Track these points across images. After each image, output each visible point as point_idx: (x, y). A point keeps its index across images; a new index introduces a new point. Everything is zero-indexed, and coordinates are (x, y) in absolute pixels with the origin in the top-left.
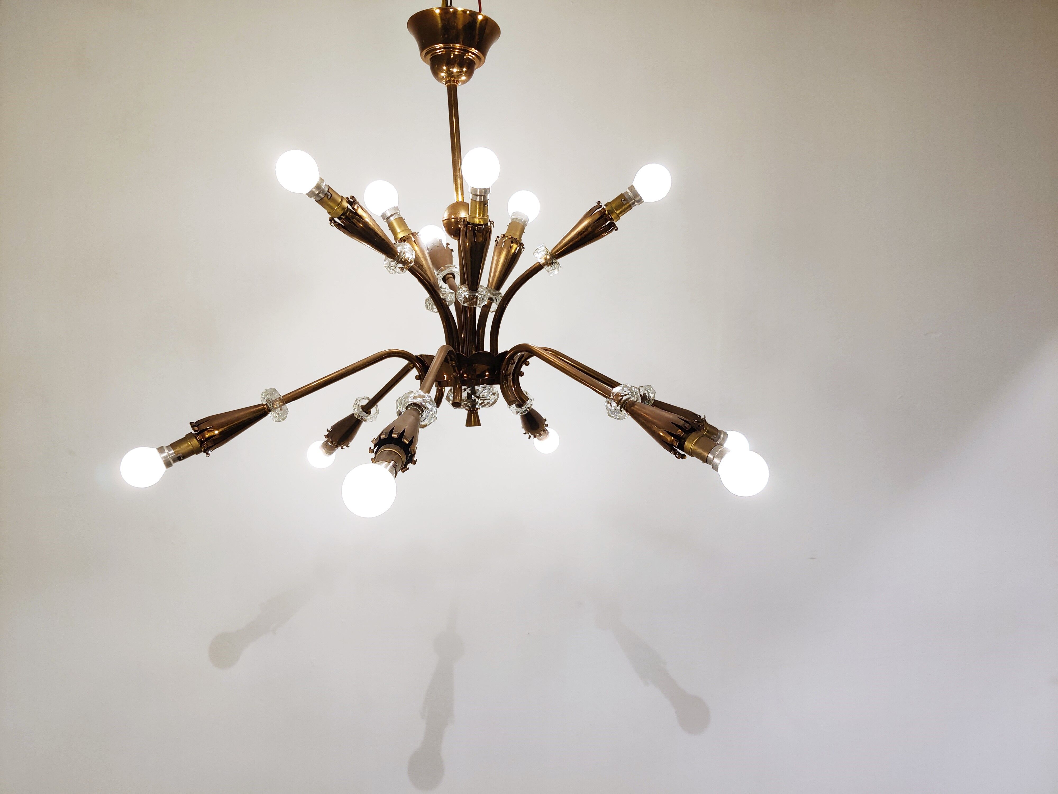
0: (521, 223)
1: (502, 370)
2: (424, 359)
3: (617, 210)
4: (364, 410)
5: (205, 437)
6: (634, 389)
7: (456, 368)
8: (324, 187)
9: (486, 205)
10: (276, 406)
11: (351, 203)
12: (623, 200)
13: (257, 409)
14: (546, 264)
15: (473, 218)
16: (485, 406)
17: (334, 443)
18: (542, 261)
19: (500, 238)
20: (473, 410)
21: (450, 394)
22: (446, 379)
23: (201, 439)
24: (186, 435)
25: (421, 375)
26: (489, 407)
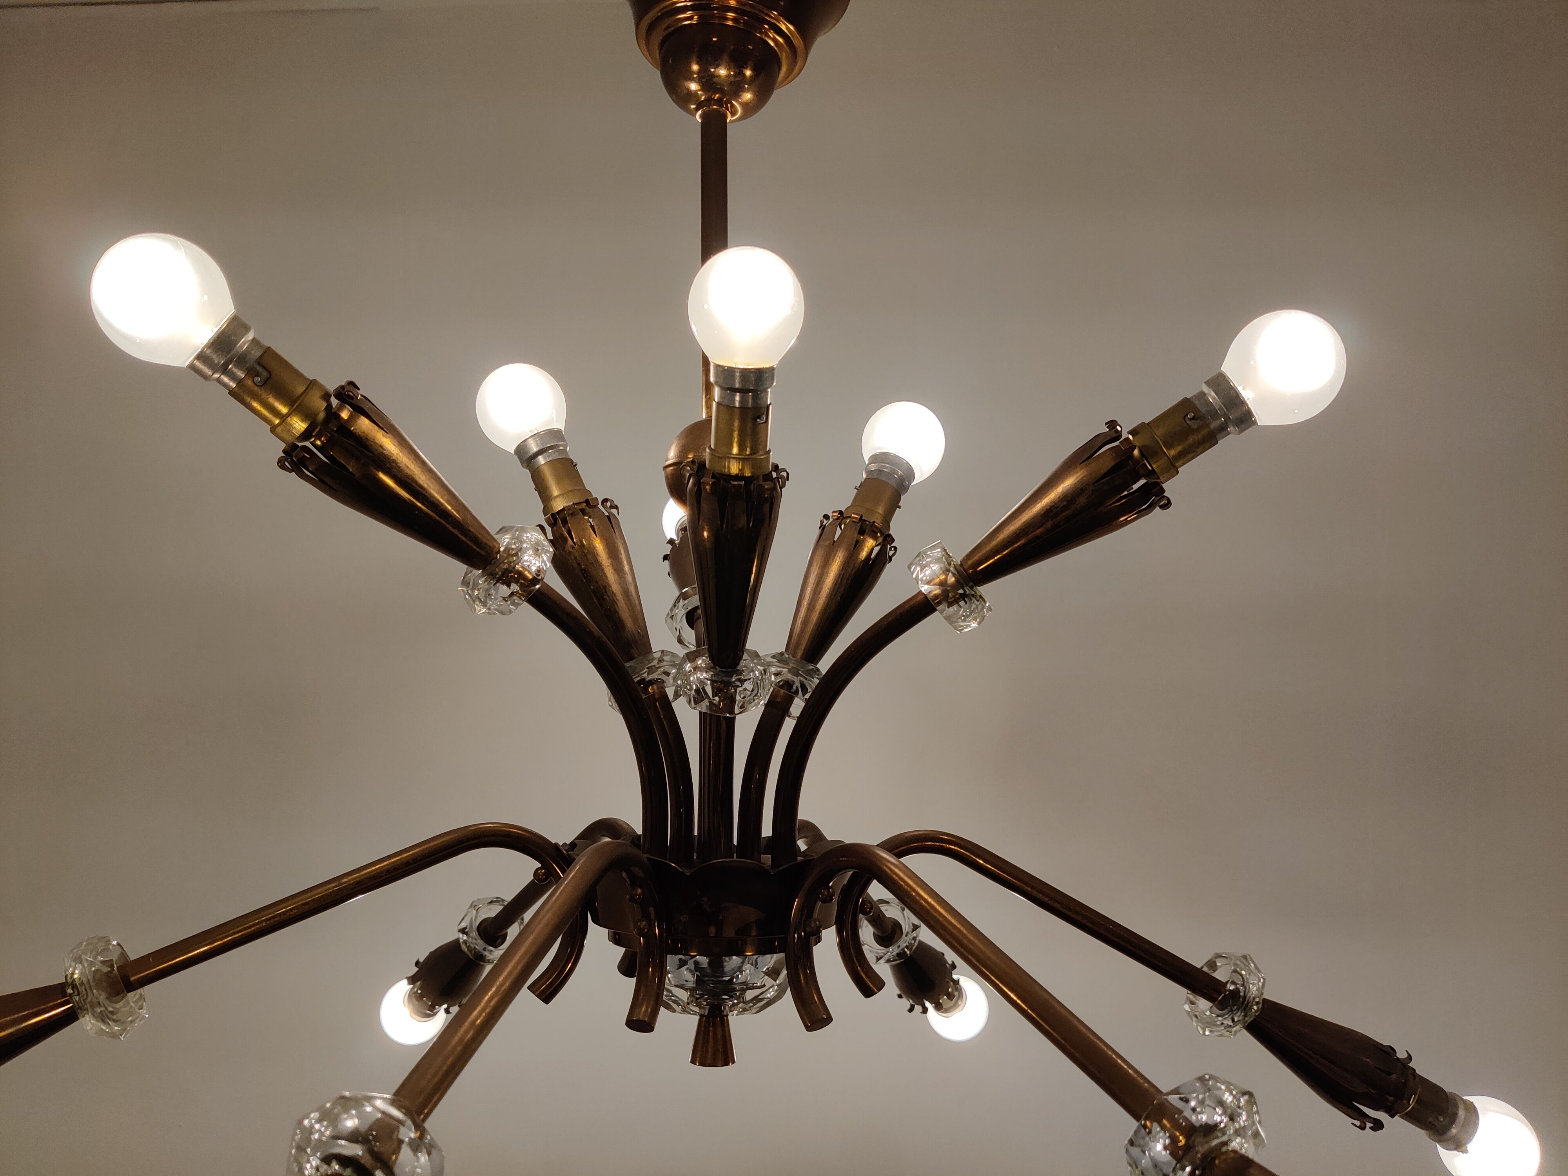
0: (892, 482)
3: (1169, 446)
8: (244, 347)
9: (762, 420)
12: (1189, 416)
14: (943, 600)
15: (720, 458)
18: (931, 590)
19: (831, 520)
20: (715, 1018)
26: (757, 1012)
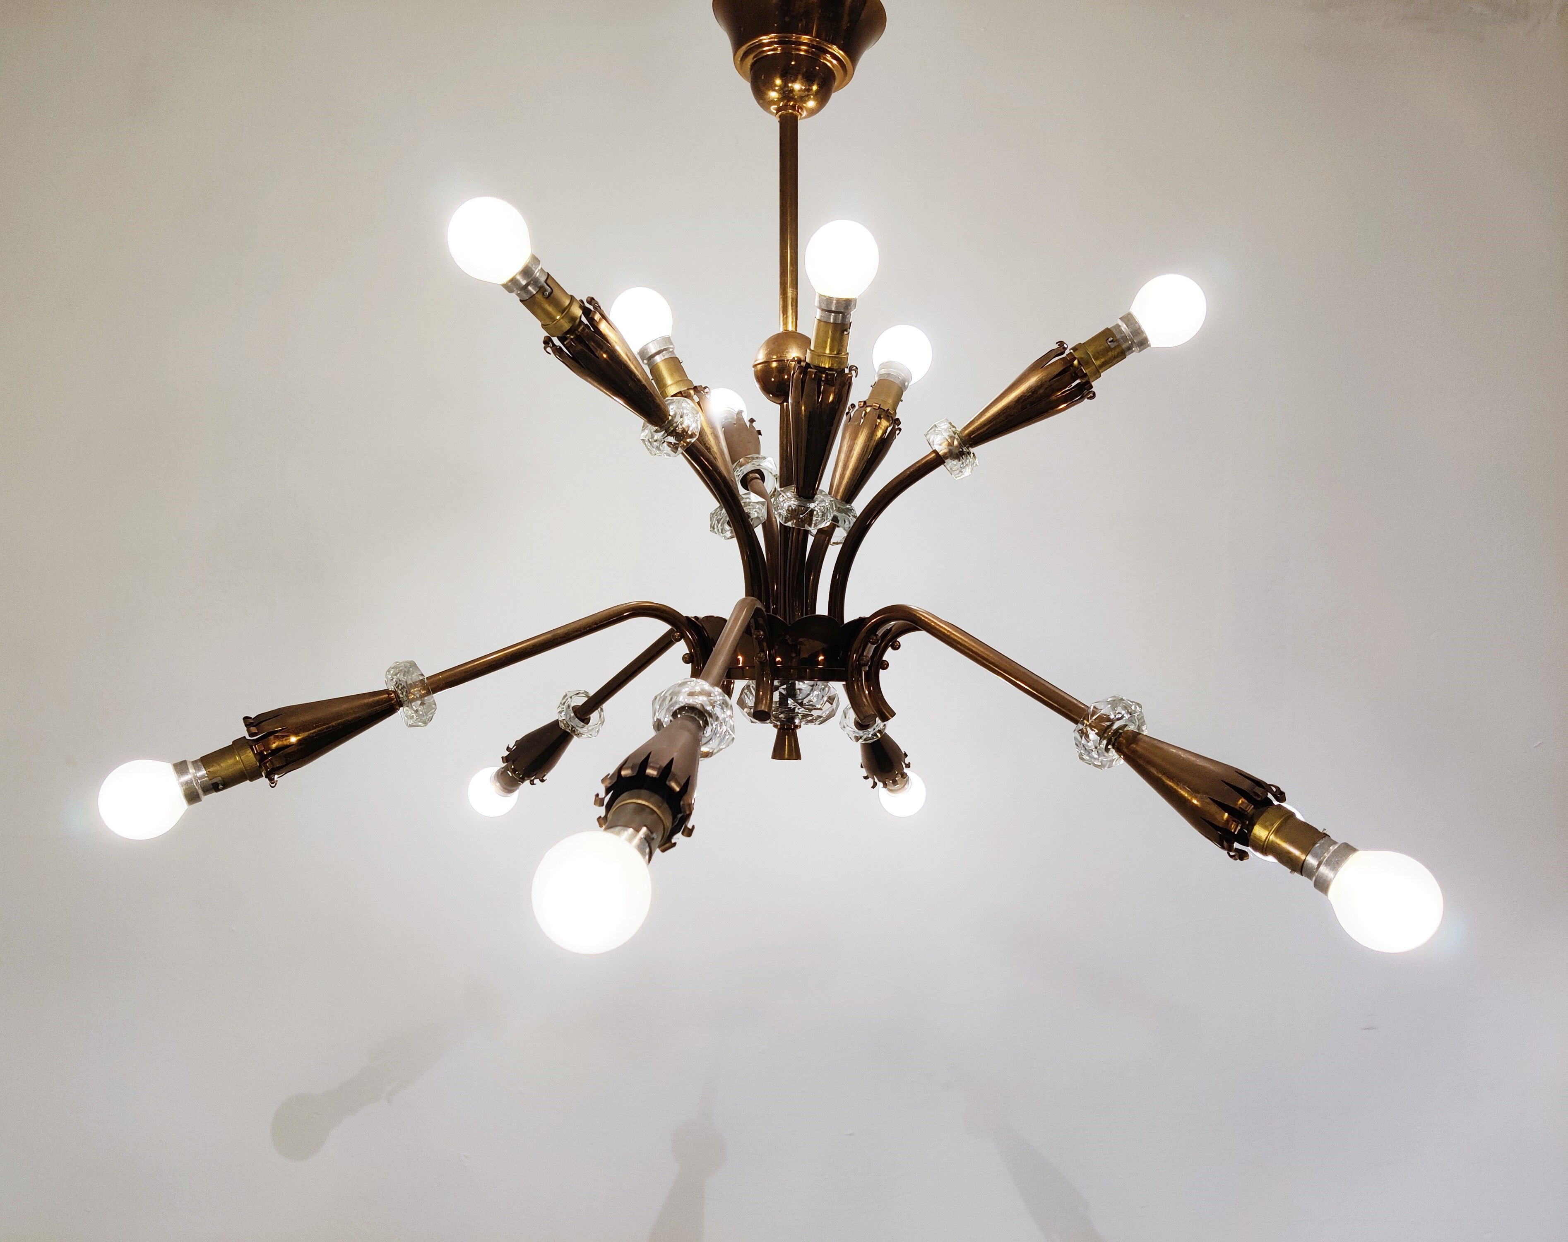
0: (897, 382)
1: (852, 652)
2: (702, 624)
3: (1097, 359)
4: (578, 715)
5: (269, 749)
6: (1135, 707)
7: (765, 644)
8: (537, 274)
9: (845, 333)
10: (413, 696)
11: (587, 312)
12: (1109, 340)
13: (376, 698)
14: (950, 456)
15: (819, 356)
16: (811, 721)
17: (517, 772)
18: (942, 450)
19: (857, 407)
20: (789, 728)
21: (746, 694)
22: (741, 665)
23: (262, 752)
24: (233, 742)
25: (694, 654)
26: (819, 724)
